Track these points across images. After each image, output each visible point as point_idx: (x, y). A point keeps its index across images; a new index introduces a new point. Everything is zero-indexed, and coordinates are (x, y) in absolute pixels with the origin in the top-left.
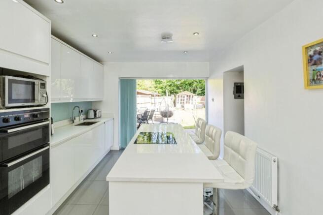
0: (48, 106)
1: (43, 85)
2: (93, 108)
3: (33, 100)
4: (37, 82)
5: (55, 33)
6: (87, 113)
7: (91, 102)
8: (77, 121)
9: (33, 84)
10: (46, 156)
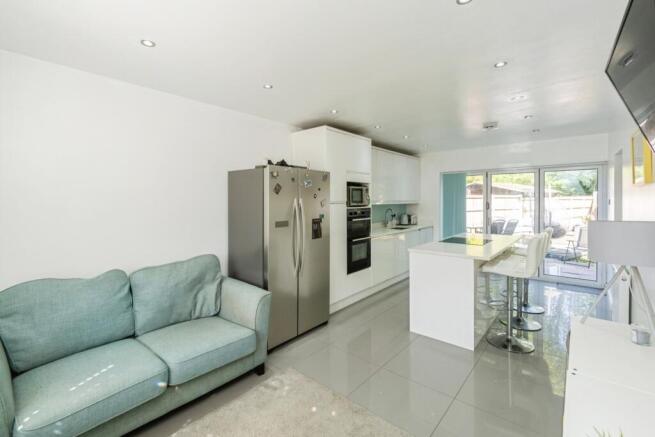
0: (370, 206)
1: (367, 190)
2: (408, 212)
3: (362, 202)
4: (364, 188)
5: (376, 144)
6: (400, 218)
7: (405, 205)
8: (389, 224)
9: (361, 190)
10: (368, 243)
